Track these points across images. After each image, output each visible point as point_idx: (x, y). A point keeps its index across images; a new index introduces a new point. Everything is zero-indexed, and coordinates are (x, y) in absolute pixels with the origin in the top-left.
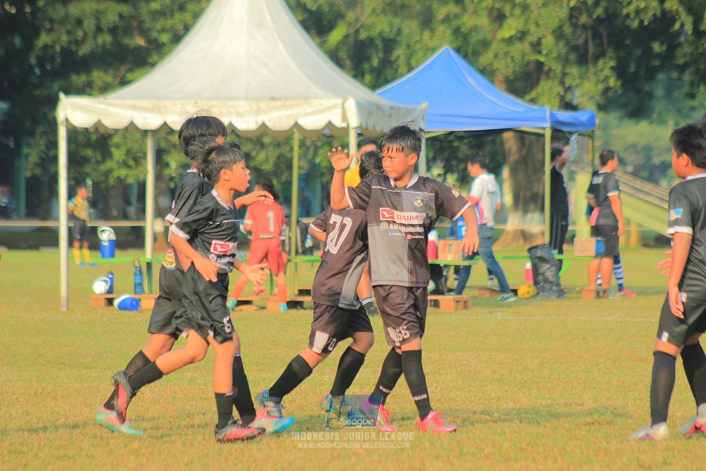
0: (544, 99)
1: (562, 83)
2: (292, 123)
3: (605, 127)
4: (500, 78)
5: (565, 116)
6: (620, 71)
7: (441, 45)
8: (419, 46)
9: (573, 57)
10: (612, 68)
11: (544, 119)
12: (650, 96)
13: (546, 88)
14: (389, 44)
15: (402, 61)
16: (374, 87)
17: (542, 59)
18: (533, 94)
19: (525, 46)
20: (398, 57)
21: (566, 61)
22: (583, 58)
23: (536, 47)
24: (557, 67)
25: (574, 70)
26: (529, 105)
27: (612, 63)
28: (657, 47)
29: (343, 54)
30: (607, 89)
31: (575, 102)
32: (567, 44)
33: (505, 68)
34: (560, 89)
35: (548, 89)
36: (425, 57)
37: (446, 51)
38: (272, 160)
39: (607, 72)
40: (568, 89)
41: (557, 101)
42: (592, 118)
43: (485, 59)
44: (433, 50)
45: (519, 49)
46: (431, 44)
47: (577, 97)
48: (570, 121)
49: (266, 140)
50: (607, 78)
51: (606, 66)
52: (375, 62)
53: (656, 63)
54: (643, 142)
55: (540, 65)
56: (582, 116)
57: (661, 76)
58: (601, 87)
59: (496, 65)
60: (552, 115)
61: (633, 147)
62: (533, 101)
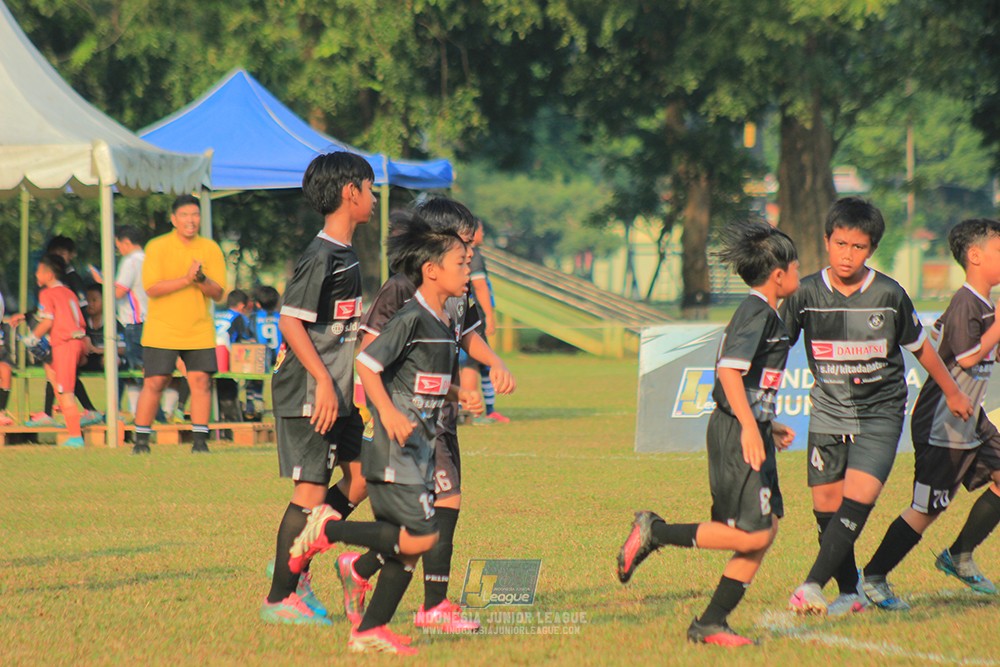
0: (380, 144)
1: (405, 121)
2: (18, 179)
3: (466, 184)
4: (318, 114)
5: (408, 167)
6: (486, 104)
7: (232, 66)
8: (202, 68)
9: (419, 84)
10: (475, 100)
11: (380, 172)
12: (530, 139)
13: (383, 129)
14: (159, 65)
15: (177, 90)
16: (135, 127)
17: (377, 87)
18: (365, 137)
19: (354, 70)
20: (172, 84)
21: (409, 90)
22: (434, 86)
23: (368, 70)
24: (398, 99)
25: (422, 104)
27: (476, 93)
28: (537, 71)
29: (92, 81)
30: (469, 130)
31: (425, 148)
32: (412, 66)
33: (323, 99)
34: (403, 130)
36: (210, 83)
37: (238, 75)
39: (468, 105)
40: (414, 130)
41: (397, 147)
42: (447, 170)
43: (297, 86)
44: (222, 74)
45: (343, 72)
46: (218, 66)
47: (427, 141)
48: (416, 174)
50: (468, 113)
51: (466, 98)
52: (139, 92)
53: (537, 93)
54: (520, 204)
55: (373, 95)
56: (433, 168)
57: (544, 112)
58: (459, 127)
59: (312, 95)
60: (390, 166)
61: (506, 212)
62: (365, 147)
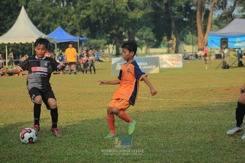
0: (77, 36)
1: (80, 33)
2: (32, 42)
3: (88, 40)
4: (69, 32)
5: (81, 39)
6: (90, 30)
7: (58, 27)
8: (54, 27)
9: (82, 28)
10: (89, 30)
11: (78, 39)
12: (96, 35)
13: (77, 34)
14: (49, 27)
15: (51, 30)
16: (46, 34)
17: (76, 29)
18: (75, 35)
19: (73, 26)
20: (50, 29)
21: (80, 29)
22: (84, 28)
23: (75, 26)
24: (79, 30)
25: (82, 30)
26: (74, 37)
27: (89, 29)
28: (97, 26)
29: (41, 29)
30: (88, 34)
31: (83, 36)
32: (81, 26)
33: (70, 30)
34: (80, 34)
36: (55, 29)
37: (59, 27)
38: (28, 48)
39: (88, 31)
40: (81, 34)
41: (79, 36)
42: (86, 39)
43: (66, 29)
44: (57, 28)
45: (72, 27)
46: (56, 27)
47: (83, 35)
48: (82, 39)
49: (27, 45)
50: (88, 32)
51: (88, 29)
52: (46, 30)
53: (97, 29)
54: (95, 43)
55: (76, 30)
56: (84, 39)
57: (98, 31)
58: (87, 33)
59: (68, 30)
60: (79, 39)
61: (93, 44)
62: (75, 36)
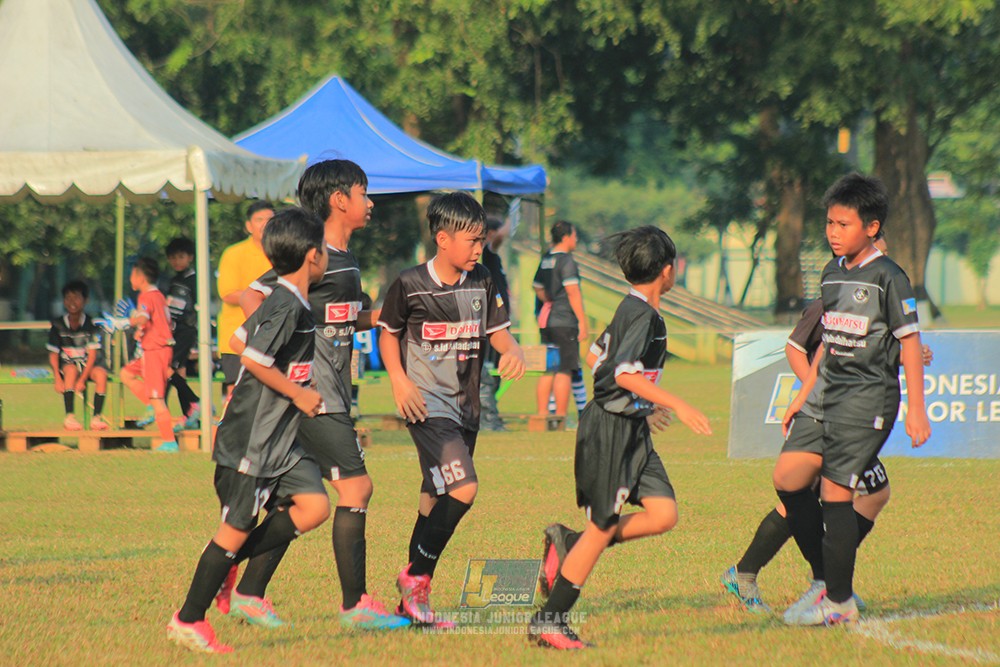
0: (473, 149)
1: (499, 126)
2: (113, 185)
3: (559, 190)
4: (412, 119)
5: (502, 173)
6: (579, 109)
7: (327, 72)
8: (296, 74)
9: (513, 90)
10: (569, 106)
11: (474, 178)
12: (623, 145)
13: (477, 135)
14: (254, 71)
15: (272, 95)
16: (230, 133)
17: (470, 93)
18: (459, 143)
19: (448, 76)
20: (267, 90)
21: (503, 96)
22: (528, 92)
23: (462, 75)
24: (492, 105)
25: (515, 109)
26: (449, 157)
27: (569, 99)
28: (631, 76)
29: (188, 86)
30: (563, 135)
31: (519, 153)
32: (506, 72)
33: (417, 105)
34: (496, 136)
35: (478, 134)
36: (305, 89)
37: (332, 81)
38: (87, 237)
39: (562, 111)
40: (508, 135)
41: (491, 153)
42: (541, 176)
43: (391, 92)
44: (316, 80)
45: (437, 78)
46: (313, 72)
47: (521, 147)
48: (509, 179)
49: (79, 209)
50: (562, 119)
51: (560, 103)
52: (234, 98)
53: (631, 98)
54: (613, 210)
55: (467, 101)
56: (526, 174)
57: (637, 118)
58: (553, 132)
59: (406, 101)
60: (484, 171)
61: (600, 217)
62: (458, 152)
